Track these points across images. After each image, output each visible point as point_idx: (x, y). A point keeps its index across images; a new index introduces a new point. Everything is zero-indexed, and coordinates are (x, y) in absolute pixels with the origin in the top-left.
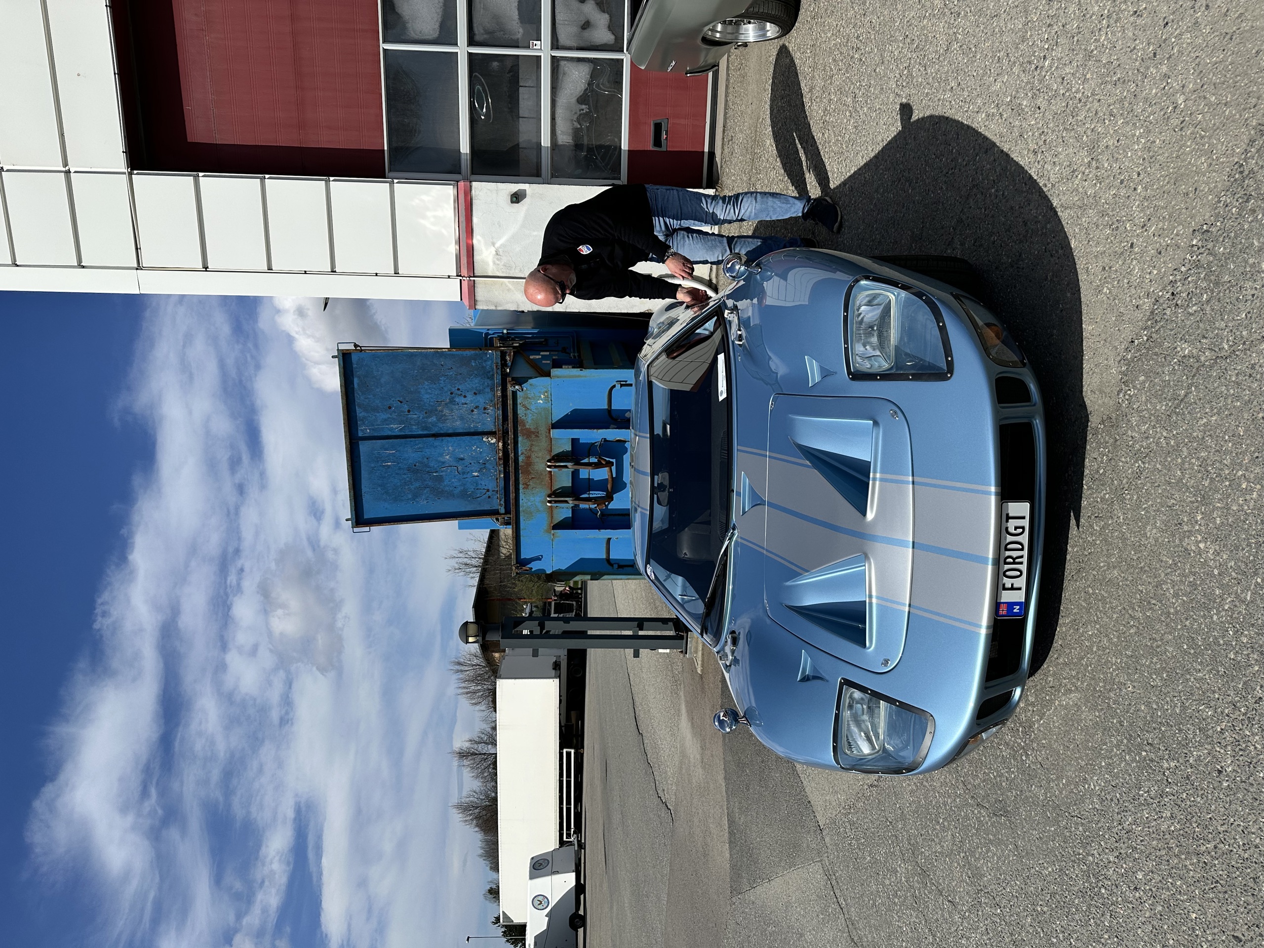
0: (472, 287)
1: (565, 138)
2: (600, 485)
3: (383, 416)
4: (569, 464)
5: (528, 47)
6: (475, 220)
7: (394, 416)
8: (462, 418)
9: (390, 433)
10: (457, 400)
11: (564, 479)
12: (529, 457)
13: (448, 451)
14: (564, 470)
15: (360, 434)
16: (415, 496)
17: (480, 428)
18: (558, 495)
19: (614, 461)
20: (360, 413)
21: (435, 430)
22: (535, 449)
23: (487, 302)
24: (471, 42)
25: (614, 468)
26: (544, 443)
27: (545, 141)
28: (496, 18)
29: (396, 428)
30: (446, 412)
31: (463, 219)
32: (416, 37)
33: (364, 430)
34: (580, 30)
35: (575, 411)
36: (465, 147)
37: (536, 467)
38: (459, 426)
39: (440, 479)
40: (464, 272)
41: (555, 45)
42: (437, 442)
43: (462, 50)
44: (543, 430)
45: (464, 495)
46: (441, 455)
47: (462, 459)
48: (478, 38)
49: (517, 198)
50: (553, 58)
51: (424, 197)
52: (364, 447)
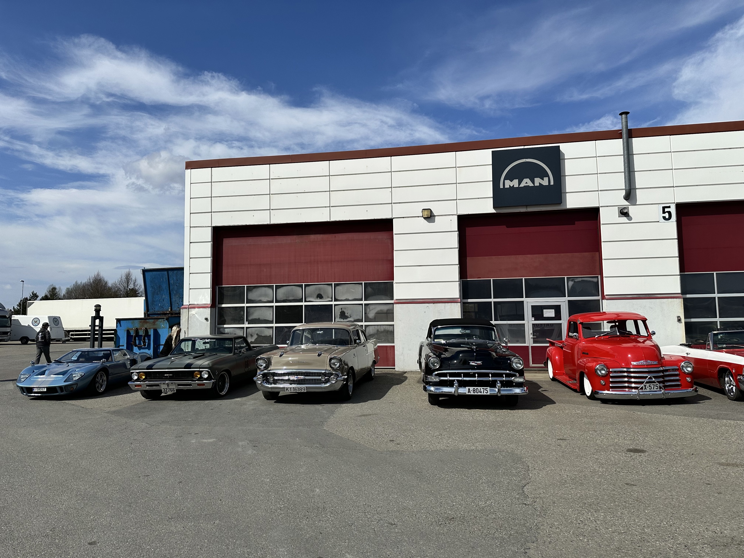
0: (186, 308)
1: (227, 331)
2: (140, 343)
3: (175, 278)
4: (144, 334)
5: (246, 321)
6: (201, 309)
7: (175, 281)
8: (175, 301)
9: (170, 280)
10: (181, 299)
11: (141, 333)
12: (148, 323)
13: (166, 297)
14: (143, 333)
15: (169, 272)
16: (152, 287)
17: (173, 306)
18: (137, 331)
19: (146, 346)
20: (175, 272)
21: (172, 293)
22: (150, 324)
23: (182, 312)
24: (247, 307)
25: (143, 347)
26: (151, 327)
27: (225, 326)
28: (253, 313)
29: (172, 282)
30: (177, 296)
31: (202, 306)
32: (248, 294)
33: (170, 273)
34: (251, 333)
35: (160, 335)
36: (224, 306)
37: (145, 325)
38: (173, 300)
39: (158, 294)
40: (190, 306)
41: (247, 328)
42: (168, 293)
43: (245, 305)
44: (155, 327)
45: (153, 301)
46: (165, 295)
47: (164, 301)
48: (248, 309)
49: (206, 319)
50: (244, 327)
51: (207, 297)
52: (166, 273)
